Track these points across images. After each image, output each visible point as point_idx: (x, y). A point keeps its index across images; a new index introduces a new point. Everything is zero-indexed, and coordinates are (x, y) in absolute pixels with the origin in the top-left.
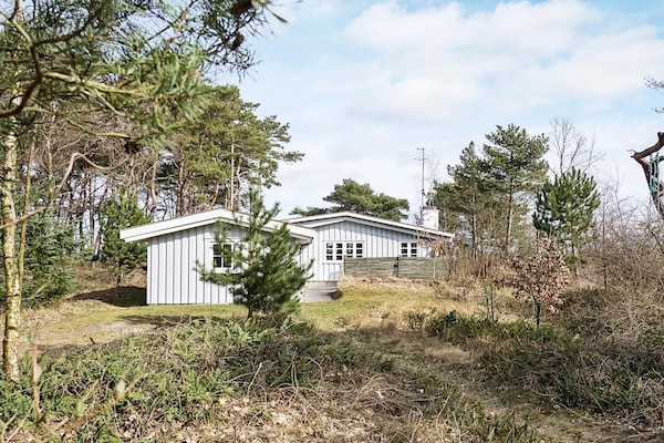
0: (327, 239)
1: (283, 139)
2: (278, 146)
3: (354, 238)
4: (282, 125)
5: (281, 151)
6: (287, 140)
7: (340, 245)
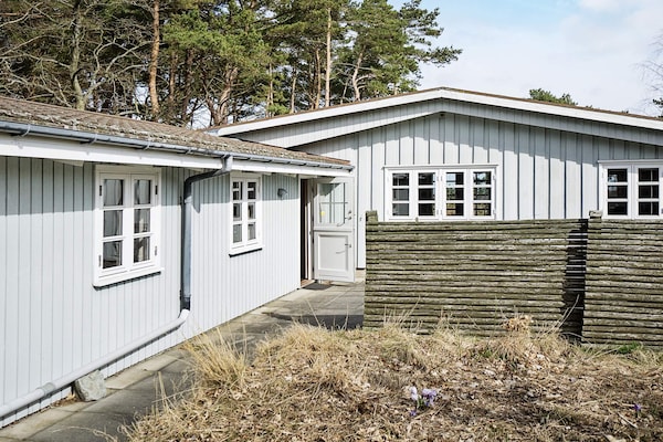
0: (392, 162)
1: (431, 33)
2: (422, 41)
3: (465, 160)
4: (429, 13)
5: (425, 48)
6: (437, 33)
7: (426, 179)
